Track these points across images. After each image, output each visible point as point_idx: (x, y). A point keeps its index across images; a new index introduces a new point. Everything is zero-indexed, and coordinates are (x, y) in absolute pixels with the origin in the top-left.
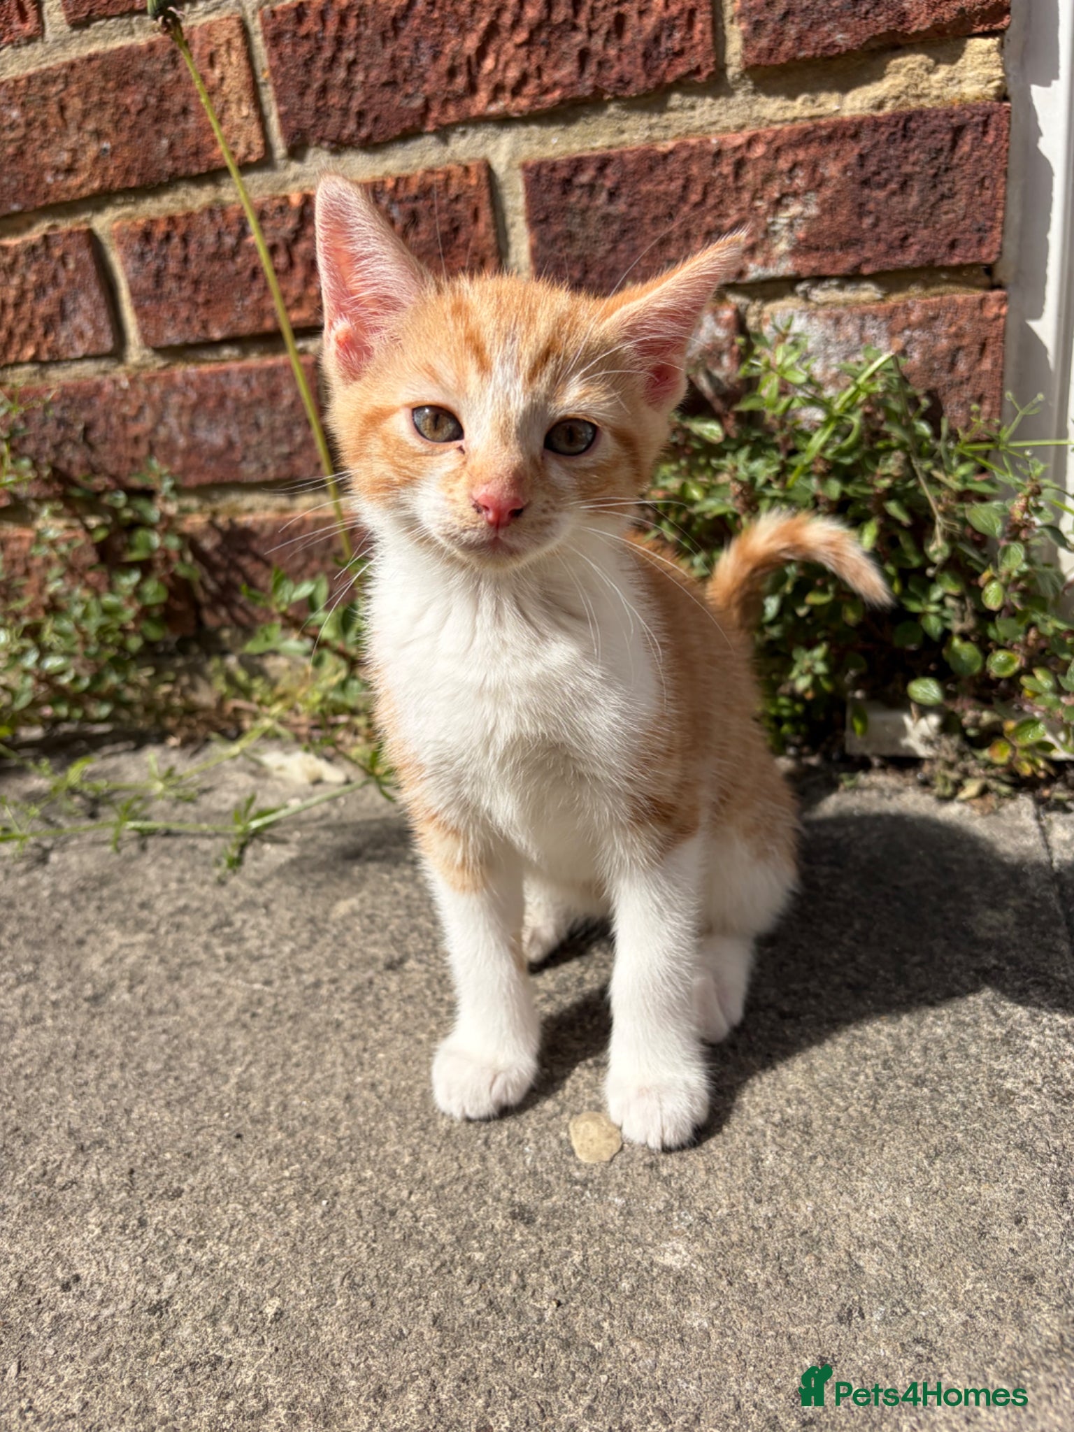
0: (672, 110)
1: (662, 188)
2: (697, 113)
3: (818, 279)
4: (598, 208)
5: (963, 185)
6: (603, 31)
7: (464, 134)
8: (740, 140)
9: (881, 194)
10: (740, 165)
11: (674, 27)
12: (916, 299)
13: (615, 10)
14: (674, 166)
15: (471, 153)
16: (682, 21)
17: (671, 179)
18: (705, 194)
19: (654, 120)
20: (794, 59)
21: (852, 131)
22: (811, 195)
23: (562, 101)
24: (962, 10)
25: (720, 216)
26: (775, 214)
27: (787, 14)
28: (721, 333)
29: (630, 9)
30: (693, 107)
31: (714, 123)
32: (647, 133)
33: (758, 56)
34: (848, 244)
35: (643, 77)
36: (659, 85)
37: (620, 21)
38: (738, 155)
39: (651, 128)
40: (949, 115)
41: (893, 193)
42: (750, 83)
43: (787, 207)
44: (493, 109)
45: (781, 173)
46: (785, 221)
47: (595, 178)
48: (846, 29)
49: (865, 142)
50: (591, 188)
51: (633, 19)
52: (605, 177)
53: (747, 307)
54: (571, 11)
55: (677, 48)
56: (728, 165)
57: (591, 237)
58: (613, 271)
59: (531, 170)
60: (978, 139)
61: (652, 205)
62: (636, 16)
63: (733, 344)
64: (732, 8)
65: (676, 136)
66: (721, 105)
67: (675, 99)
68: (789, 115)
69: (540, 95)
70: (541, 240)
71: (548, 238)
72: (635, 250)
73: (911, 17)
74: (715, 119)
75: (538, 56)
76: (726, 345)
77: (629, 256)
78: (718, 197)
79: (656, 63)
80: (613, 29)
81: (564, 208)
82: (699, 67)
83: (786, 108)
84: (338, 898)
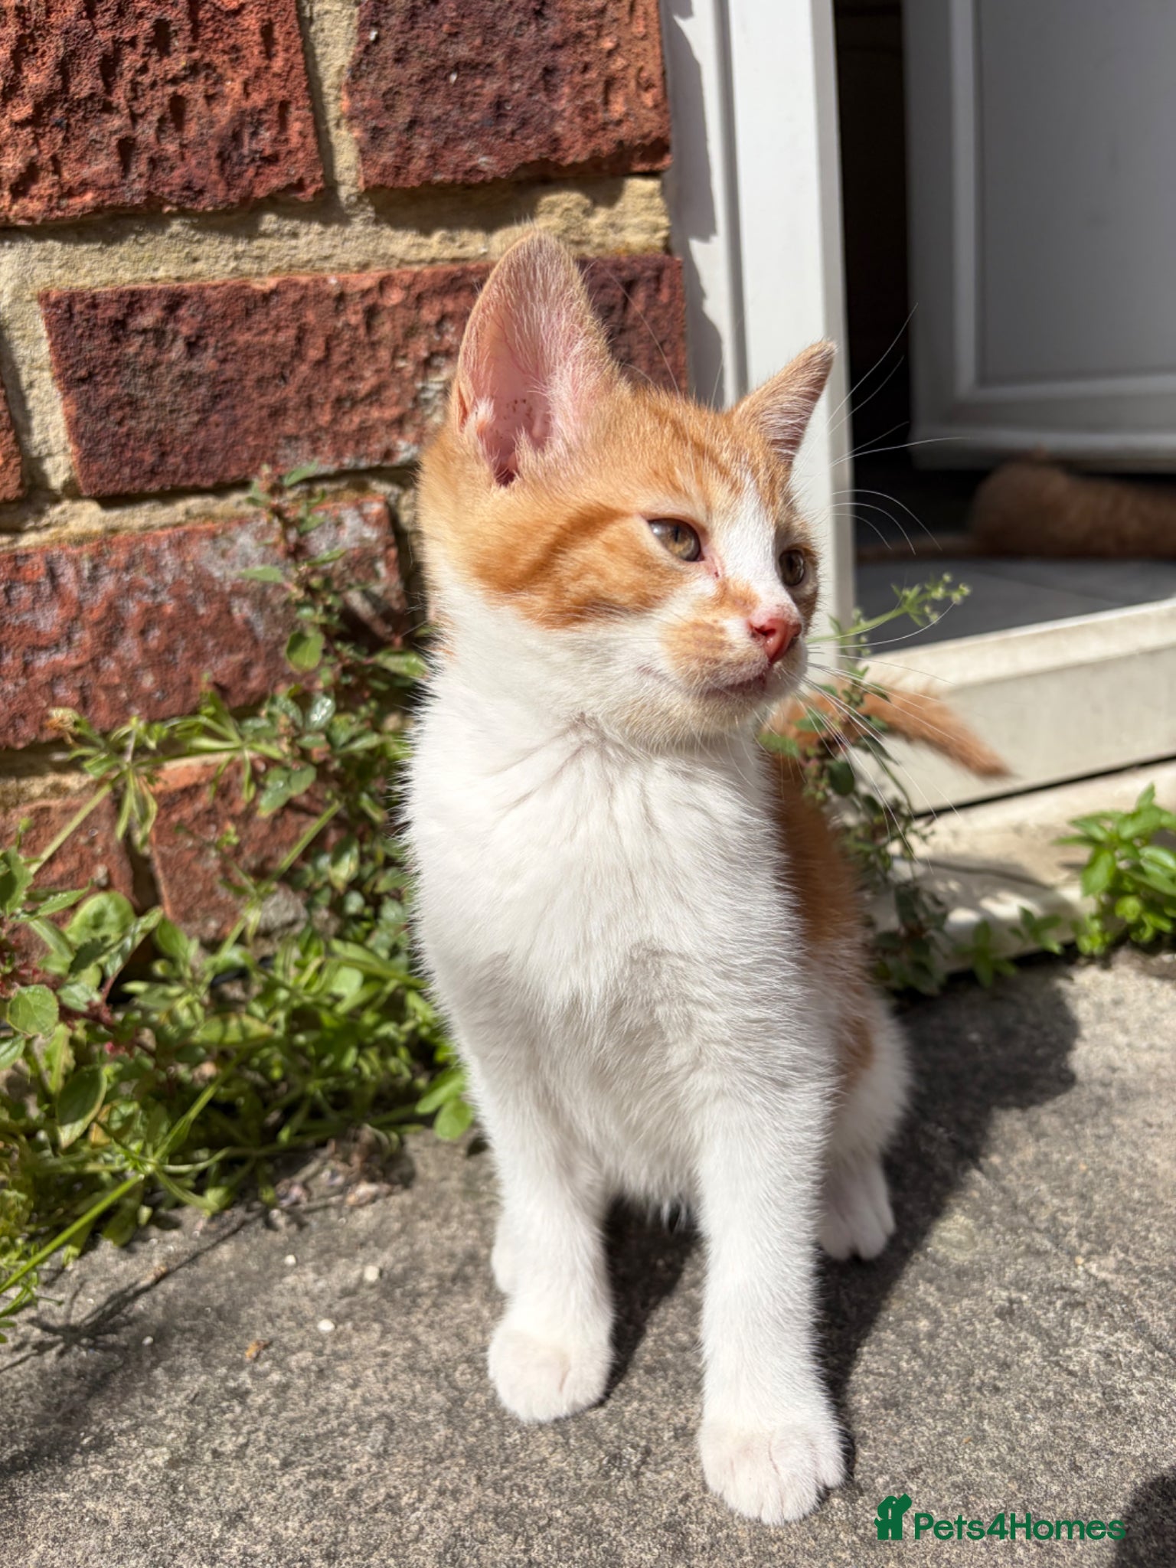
0: (265, 235)
1: (267, 338)
2: (302, 241)
4: (171, 364)
6: (154, 117)
8: (368, 281)
10: (371, 313)
11: (260, 123)
13: (170, 89)
14: (279, 310)
16: (271, 116)
17: (278, 329)
18: (328, 349)
19: (240, 247)
20: (428, 183)
23: (98, 209)
24: (621, 143)
25: (352, 378)
26: (425, 378)
27: (413, 124)
28: (371, 534)
29: (194, 90)
30: (294, 235)
31: (327, 258)
32: (233, 264)
33: (381, 174)
35: (221, 186)
36: (245, 200)
37: (177, 108)
38: (369, 301)
39: (237, 257)
40: (618, 267)
42: (370, 212)
43: (438, 369)
45: (428, 326)
46: (439, 387)
47: (165, 321)
48: (489, 151)
50: (158, 335)
51: (197, 106)
52: (177, 320)
53: (398, 498)
54: (100, 83)
55: (268, 152)
56: (356, 313)
57: (163, 405)
58: (205, 453)
59: (57, 304)
60: (652, 298)
61: (255, 362)
62: (201, 101)
63: (388, 547)
64: (336, 106)
65: (275, 271)
66: (334, 235)
67: (269, 221)
68: (425, 254)
69: (60, 197)
70: (85, 407)
71: (94, 406)
72: (234, 423)
73: (565, 144)
74: (327, 252)
75: (53, 141)
76: (380, 549)
77: (227, 432)
78: (346, 353)
79: (237, 170)
80: (168, 115)
81: (116, 363)
82: (301, 181)
83: (420, 245)
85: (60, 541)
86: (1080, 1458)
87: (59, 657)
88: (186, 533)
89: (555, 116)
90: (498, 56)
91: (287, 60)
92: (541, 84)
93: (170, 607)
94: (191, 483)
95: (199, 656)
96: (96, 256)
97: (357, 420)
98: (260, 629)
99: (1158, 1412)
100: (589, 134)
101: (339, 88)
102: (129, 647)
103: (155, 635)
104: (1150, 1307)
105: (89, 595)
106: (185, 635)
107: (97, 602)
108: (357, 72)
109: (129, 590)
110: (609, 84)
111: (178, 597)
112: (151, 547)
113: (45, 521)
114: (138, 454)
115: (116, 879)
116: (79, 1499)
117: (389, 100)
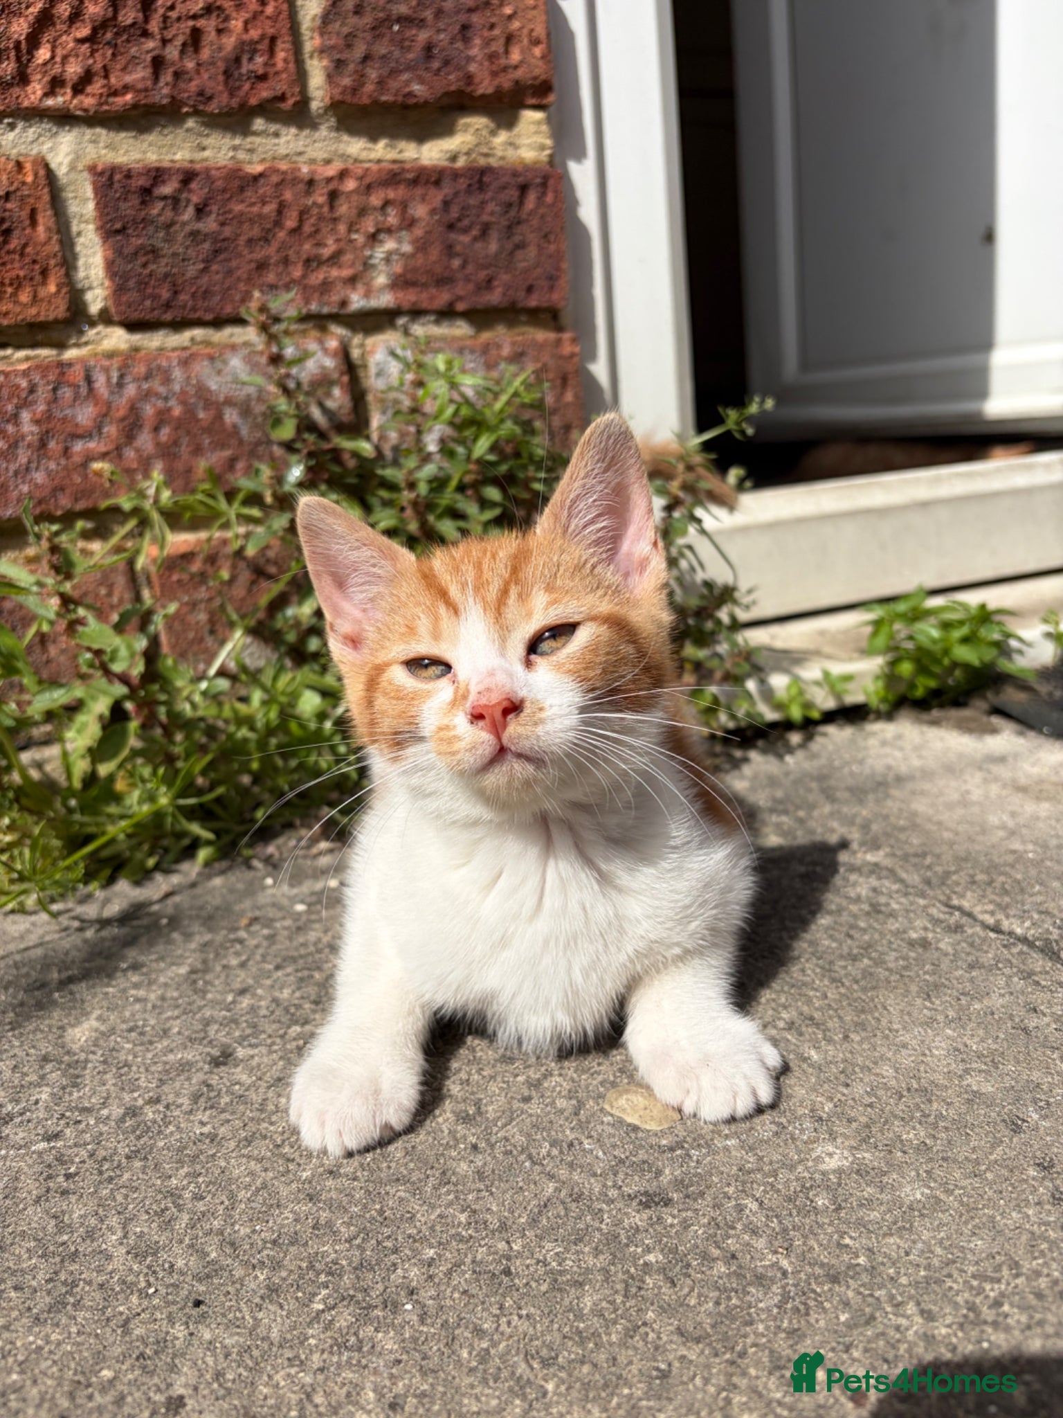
0: (255, 134)
1: (255, 209)
2: (283, 140)
3: (416, 313)
4: (184, 224)
5: (532, 237)
6: (179, 42)
7: (12, 127)
8: (331, 171)
9: (465, 239)
10: (333, 196)
11: (255, 51)
12: (503, 337)
13: (191, 23)
14: (264, 189)
15: (22, 149)
16: (264, 46)
17: (264, 203)
18: (301, 221)
19: (237, 141)
20: (376, 102)
21: (433, 179)
22: (404, 233)
23: (135, 106)
24: (517, 82)
25: (318, 245)
26: (372, 248)
27: (366, 58)
28: (329, 363)
29: (208, 25)
30: (277, 135)
31: (300, 154)
32: (231, 154)
33: (343, 93)
34: (443, 281)
35: (225, 95)
36: (242, 106)
37: (196, 34)
38: (331, 186)
39: (234, 149)
40: (515, 174)
41: (475, 239)
42: (333, 121)
43: (381, 242)
44: (50, 102)
45: (375, 209)
46: (382, 256)
47: (180, 191)
48: (422, 81)
49: (447, 190)
50: (175, 201)
51: (210, 36)
52: (190, 191)
53: (350, 340)
54: (140, 15)
55: (261, 72)
56: (322, 195)
57: (178, 254)
58: (207, 293)
59: (101, 174)
60: (541, 198)
61: (246, 226)
62: (213, 33)
63: (342, 374)
64: (311, 43)
65: (263, 160)
66: (306, 137)
67: (259, 124)
68: (373, 156)
69: (109, 95)
70: (119, 252)
71: (126, 251)
72: (230, 272)
73: (476, 80)
74: (302, 149)
75: (104, 55)
76: (335, 376)
77: (224, 278)
78: (314, 225)
79: (237, 84)
80: (189, 41)
81: (143, 219)
82: (283, 94)
83: (370, 149)
84: (62, 1028)
85: (96, 355)
87: (92, 445)
88: (191, 355)
89: (470, 59)
90: (428, 14)
91: (276, 8)
92: (459, 37)
93: (177, 411)
94: (197, 315)
95: (198, 451)
96: (131, 141)
97: (321, 276)
98: (244, 432)
100: (494, 74)
101: (312, 30)
102: (145, 440)
103: (165, 433)
105: (116, 397)
106: (188, 433)
107: (122, 403)
108: (326, 19)
109: (147, 395)
110: (509, 39)
111: (183, 403)
112: (164, 364)
113: (84, 339)
114: (157, 291)
117: (349, 40)
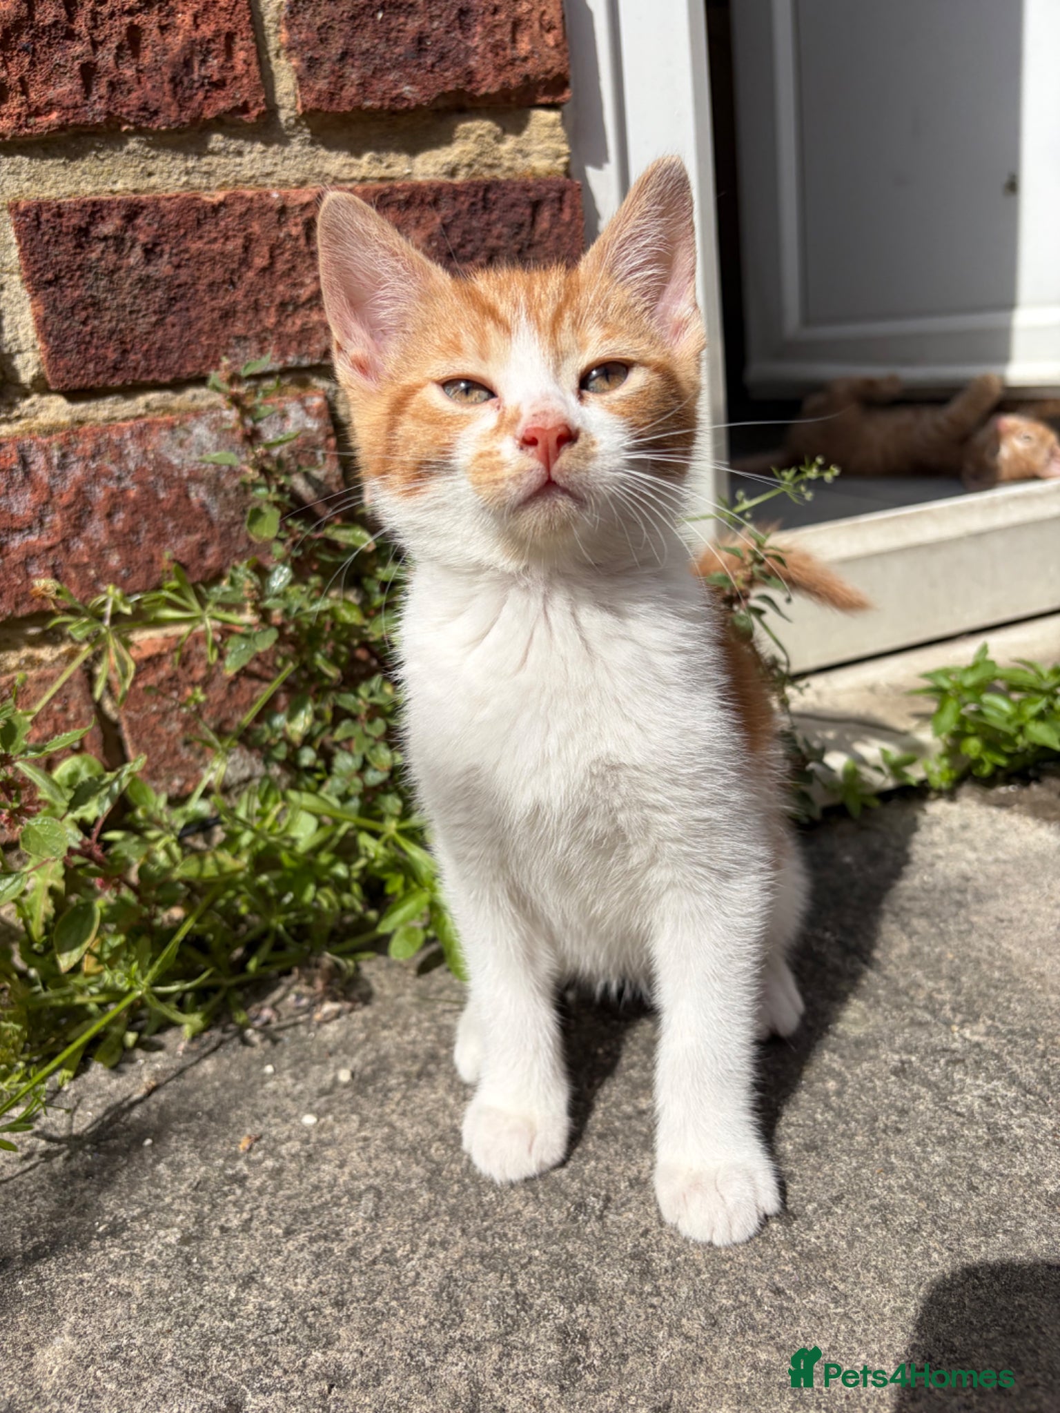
0: (213, 153)
2: (246, 159)
4: (132, 268)
6: (113, 45)
8: (306, 196)
10: (309, 226)
11: (209, 52)
13: (127, 20)
14: (227, 221)
16: (218, 45)
17: (227, 238)
18: (273, 257)
19: (190, 164)
20: (359, 108)
21: (429, 199)
23: (62, 127)
24: (527, 77)
25: (294, 285)
27: (345, 55)
28: (312, 425)
29: (149, 21)
30: (240, 153)
31: (268, 175)
32: (184, 179)
33: (317, 100)
35: (174, 108)
36: (195, 120)
37: (134, 37)
38: (306, 214)
39: (188, 173)
40: (526, 189)
42: (307, 133)
47: (124, 229)
48: (412, 81)
49: (446, 211)
50: (118, 242)
51: (152, 35)
52: (135, 228)
53: (335, 394)
54: (63, 11)
55: (216, 77)
56: (296, 225)
57: (124, 306)
58: (162, 351)
59: (25, 214)
60: (555, 216)
61: (206, 268)
62: (156, 31)
63: (328, 436)
64: (276, 39)
65: (224, 185)
66: (275, 154)
67: (217, 140)
68: (356, 173)
69: (29, 116)
70: (52, 307)
71: (60, 306)
72: (189, 324)
73: (479, 77)
74: (269, 169)
75: (20, 64)
76: (321, 438)
77: (182, 331)
78: (288, 261)
79: (188, 93)
80: (126, 43)
81: (80, 267)
82: (246, 103)
83: (351, 165)
84: (29, 1347)
85: (31, 431)
86: (976, 1180)
87: (33, 538)
88: (147, 425)
89: (470, 52)
92: (457, 24)
93: (133, 493)
94: (150, 378)
95: (160, 537)
96: (61, 170)
97: (299, 322)
98: (215, 512)
99: (1035, 1141)
100: (500, 69)
101: (278, 23)
102: (97, 529)
103: (120, 518)
104: (1018, 1061)
105: (59, 481)
106: (147, 518)
107: (66, 488)
108: (294, 8)
109: (97, 476)
110: (516, 25)
111: (140, 483)
112: (115, 437)
113: (16, 413)
114: (101, 351)
115: (87, 743)
116: (102, 1277)
117: (323, 34)
